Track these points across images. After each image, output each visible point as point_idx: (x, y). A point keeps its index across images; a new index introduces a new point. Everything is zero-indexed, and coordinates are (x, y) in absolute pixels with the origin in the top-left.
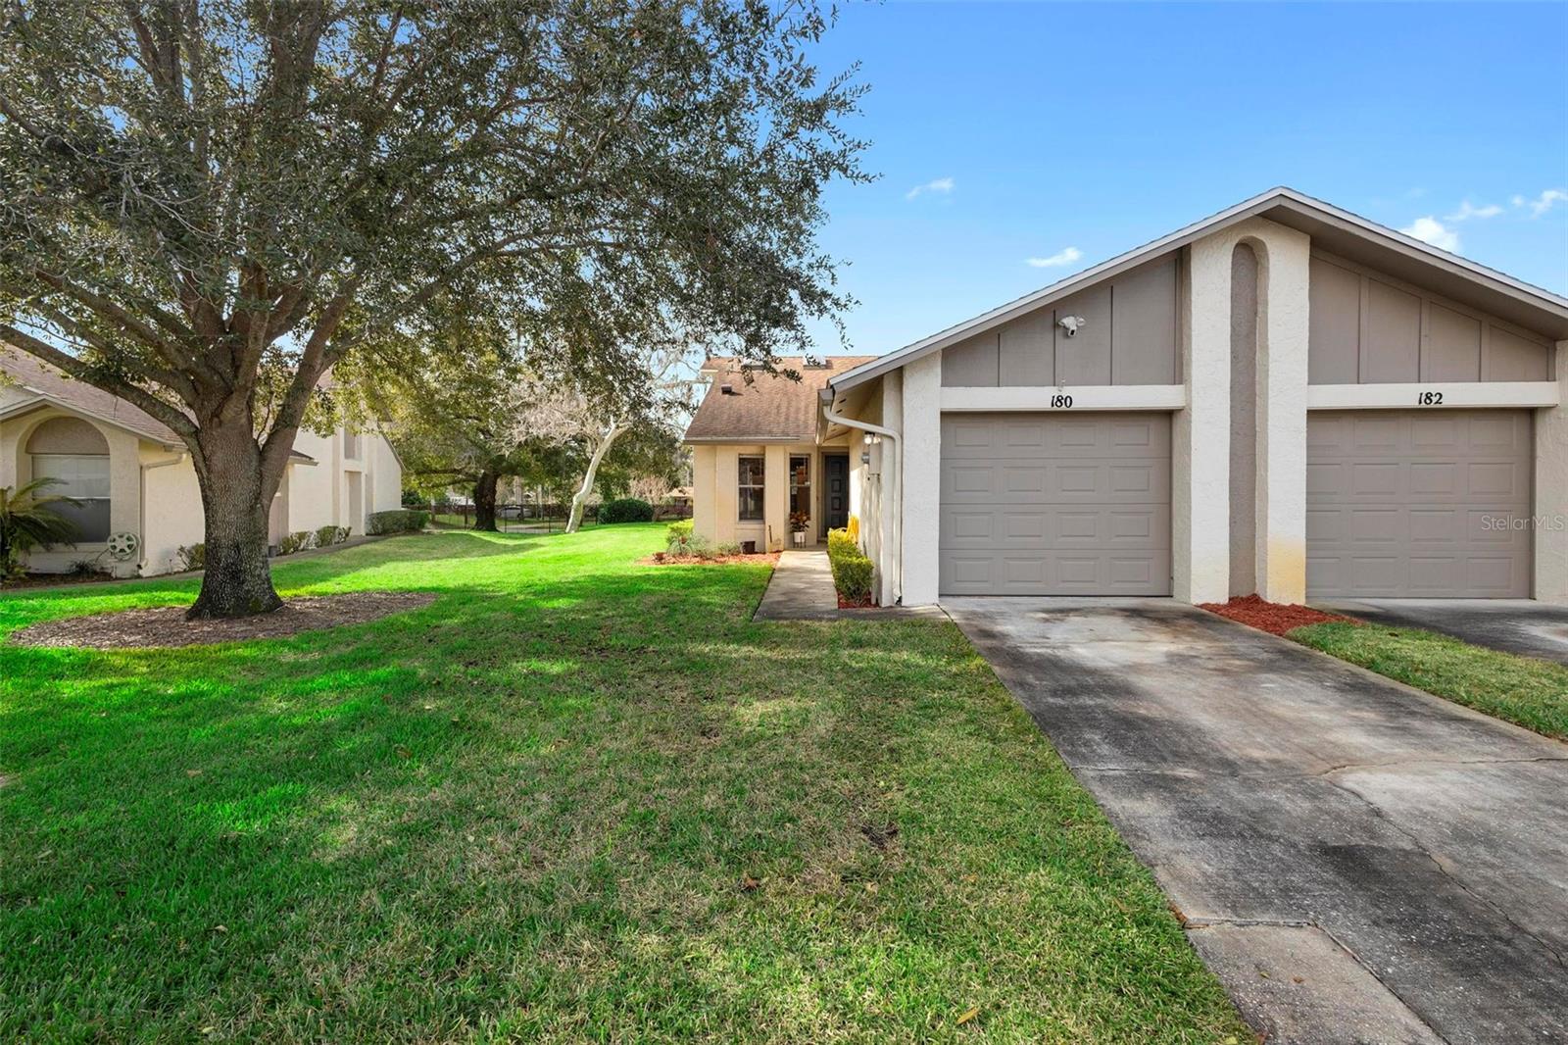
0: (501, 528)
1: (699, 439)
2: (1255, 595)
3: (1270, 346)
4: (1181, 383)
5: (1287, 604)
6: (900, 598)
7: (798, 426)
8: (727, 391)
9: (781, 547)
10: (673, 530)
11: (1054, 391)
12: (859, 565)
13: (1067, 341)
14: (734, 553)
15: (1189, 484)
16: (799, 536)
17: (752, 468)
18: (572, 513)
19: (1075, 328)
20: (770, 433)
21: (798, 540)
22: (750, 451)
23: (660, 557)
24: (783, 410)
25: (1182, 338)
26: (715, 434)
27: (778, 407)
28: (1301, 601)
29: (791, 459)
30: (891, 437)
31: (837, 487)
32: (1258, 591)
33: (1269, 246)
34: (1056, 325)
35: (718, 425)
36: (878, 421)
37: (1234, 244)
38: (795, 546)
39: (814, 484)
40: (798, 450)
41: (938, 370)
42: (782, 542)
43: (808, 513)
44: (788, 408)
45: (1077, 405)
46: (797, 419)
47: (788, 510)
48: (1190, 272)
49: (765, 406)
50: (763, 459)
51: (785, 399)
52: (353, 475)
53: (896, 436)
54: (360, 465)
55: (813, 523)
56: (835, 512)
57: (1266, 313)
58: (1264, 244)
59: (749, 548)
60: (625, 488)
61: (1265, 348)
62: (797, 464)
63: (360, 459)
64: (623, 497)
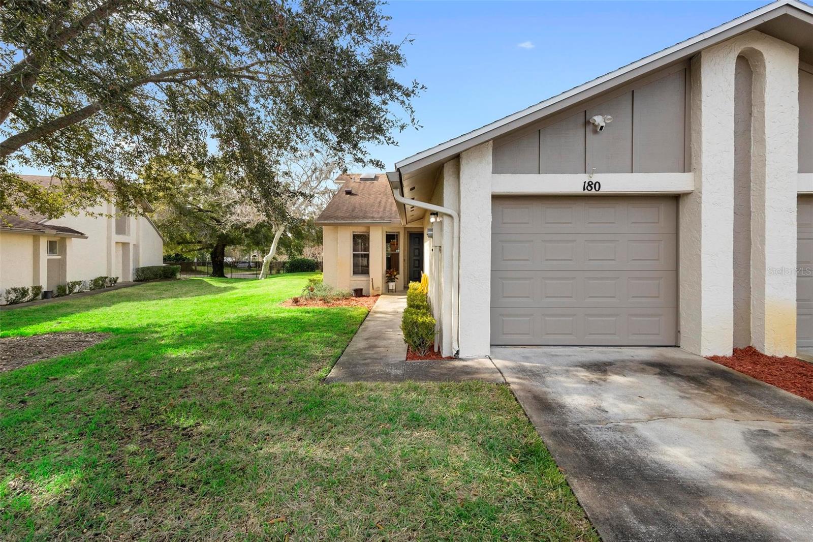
0: (229, 276)
1: (326, 222)
2: (750, 347)
3: (767, 140)
4: (690, 171)
5: (781, 356)
6: (458, 352)
7: (391, 214)
8: (349, 193)
9: (380, 292)
10: (311, 281)
11: (585, 178)
12: (423, 323)
13: (596, 137)
14: (346, 297)
15: (699, 256)
16: (392, 285)
17: (361, 241)
18: (263, 268)
19: (604, 124)
20: (373, 218)
21: (391, 287)
22: (359, 230)
23: (296, 301)
24: (383, 204)
25: (690, 135)
26: (337, 219)
27: (380, 202)
28: (792, 354)
29: (387, 235)
30: (450, 216)
31: (417, 253)
32: (754, 343)
33: (765, 56)
34: (587, 123)
35: (339, 214)
36: (440, 203)
37: (737, 54)
38: (389, 292)
39: (402, 251)
40: (391, 230)
41: (490, 158)
42: (381, 289)
43: (397, 270)
44: (386, 203)
45: (605, 189)
46: (391, 209)
47: (385, 268)
48: (700, 77)
49: (372, 202)
50: (369, 235)
51: (384, 198)
52: (125, 245)
53: (454, 214)
54: (130, 239)
55: (401, 277)
56: (415, 269)
57: (763, 114)
58: (761, 54)
59: (359, 293)
60: (301, 252)
61: (762, 142)
62: (391, 238)
63: (129, 235)
64: (299, 257)
